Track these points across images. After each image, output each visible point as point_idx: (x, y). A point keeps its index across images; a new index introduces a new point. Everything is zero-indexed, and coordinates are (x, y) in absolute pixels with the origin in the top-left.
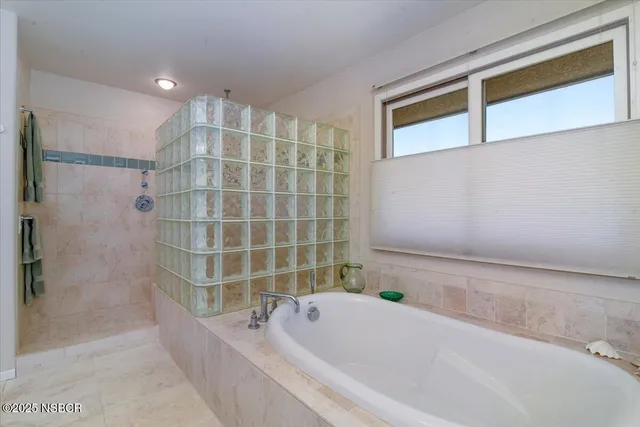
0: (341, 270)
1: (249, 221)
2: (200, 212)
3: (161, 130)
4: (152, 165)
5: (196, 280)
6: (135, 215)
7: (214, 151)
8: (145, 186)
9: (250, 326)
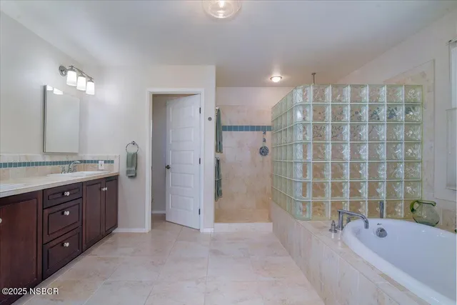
0: (412, 205)
1: (330, 162)
2: (299, 156)
3: (275, 108)
4: (269, 128)
5: (296, 197)
6: (260, 157)
7: (308, 118)
8: (265, 141)
9: (330, 230)
